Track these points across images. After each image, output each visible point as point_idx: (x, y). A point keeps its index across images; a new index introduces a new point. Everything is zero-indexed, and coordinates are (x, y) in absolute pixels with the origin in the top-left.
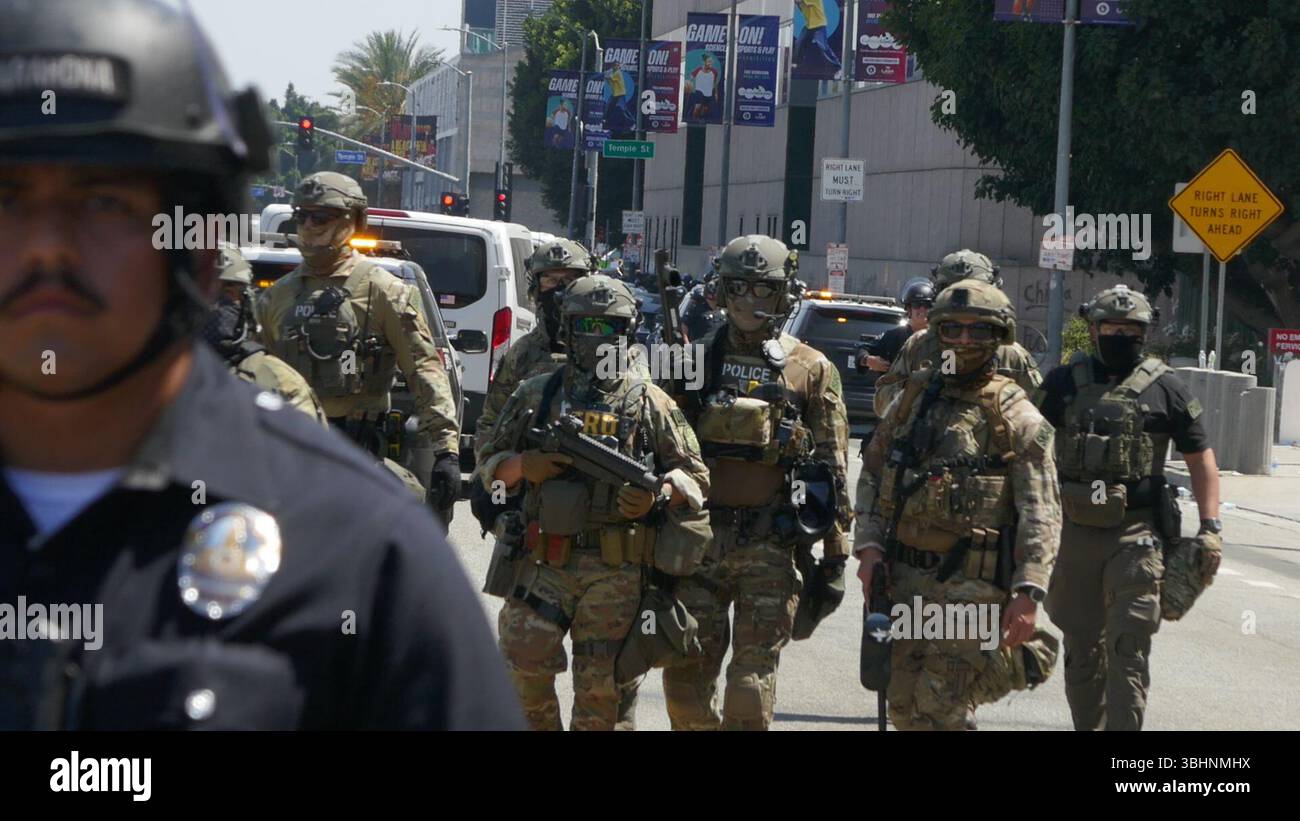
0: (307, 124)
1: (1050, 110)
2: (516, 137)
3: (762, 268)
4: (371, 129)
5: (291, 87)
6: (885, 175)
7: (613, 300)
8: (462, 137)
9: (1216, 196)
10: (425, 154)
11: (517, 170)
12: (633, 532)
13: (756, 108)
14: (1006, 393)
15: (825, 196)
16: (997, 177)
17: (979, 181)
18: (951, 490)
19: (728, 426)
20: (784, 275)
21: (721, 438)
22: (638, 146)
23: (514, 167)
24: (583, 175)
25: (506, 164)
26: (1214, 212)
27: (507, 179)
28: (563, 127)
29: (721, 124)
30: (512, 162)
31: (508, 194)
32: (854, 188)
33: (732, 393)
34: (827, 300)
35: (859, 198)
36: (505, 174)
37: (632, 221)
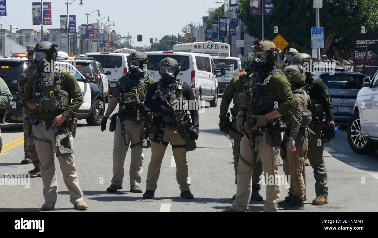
0: (172, 40)
5: (178, 34)
9: (277, 42)
13: (233, 33)
32: (242, 45)
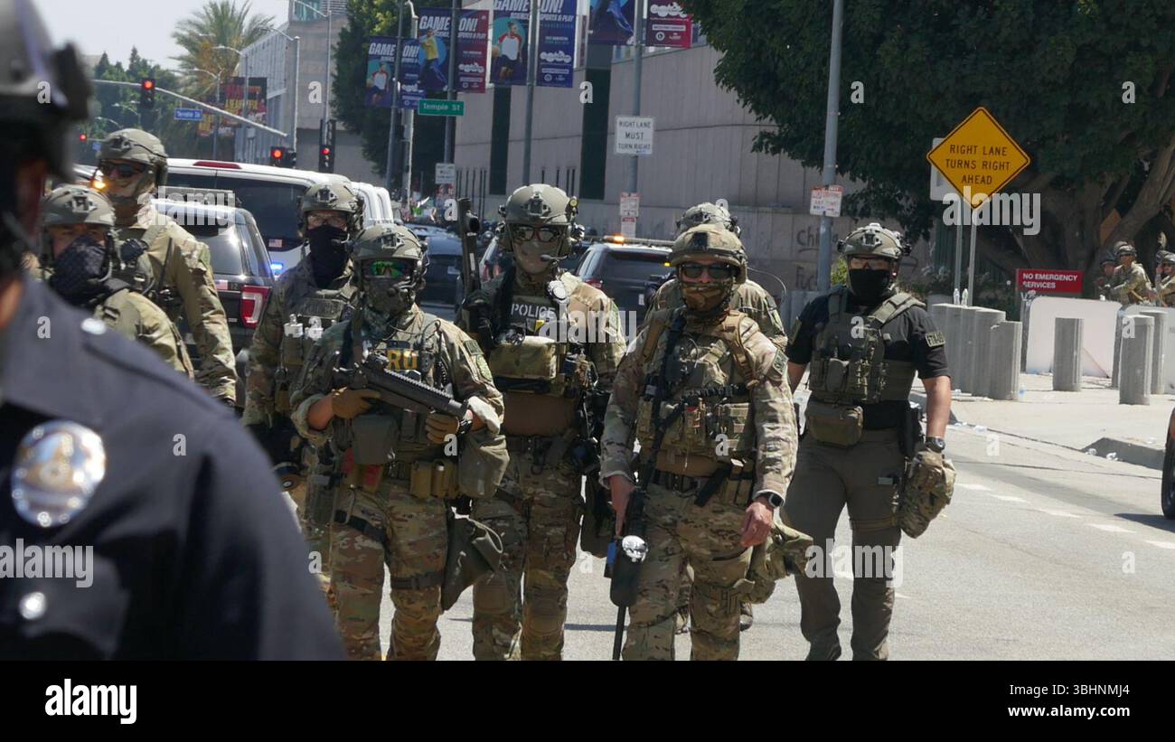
0: (149, 84)
1: (820, 71)
2: (339, 96)
3: (546, 214)
4: (208, 89)
6: (671, 132)
7: (400, 243)
8: (290, 95)
9: (970, 150)
10: (255, 112)
11: (340, 126)
12: (441, 468)
13: (557, 71)
14: (744, 326)
15: (619, 150)
16: (773, 133)
17: (756, 137)
18: (707, 418)
19: (517, 363)
20: (566, 220)
21: (511, 373)
22: (450, 104)
23: (337, 123)
24: (400, 131)
25: (331, 120)
26: (967, 164)
27: (330, 134)
28: (382, 87)
29: (525, 84)
30: (335, 119)
31: (332, 148)
32: (644, 143)
33: (519, 331)
34: (619, 243)
35: (649, 152)
36: (329, 130)
37: (444, 173)
